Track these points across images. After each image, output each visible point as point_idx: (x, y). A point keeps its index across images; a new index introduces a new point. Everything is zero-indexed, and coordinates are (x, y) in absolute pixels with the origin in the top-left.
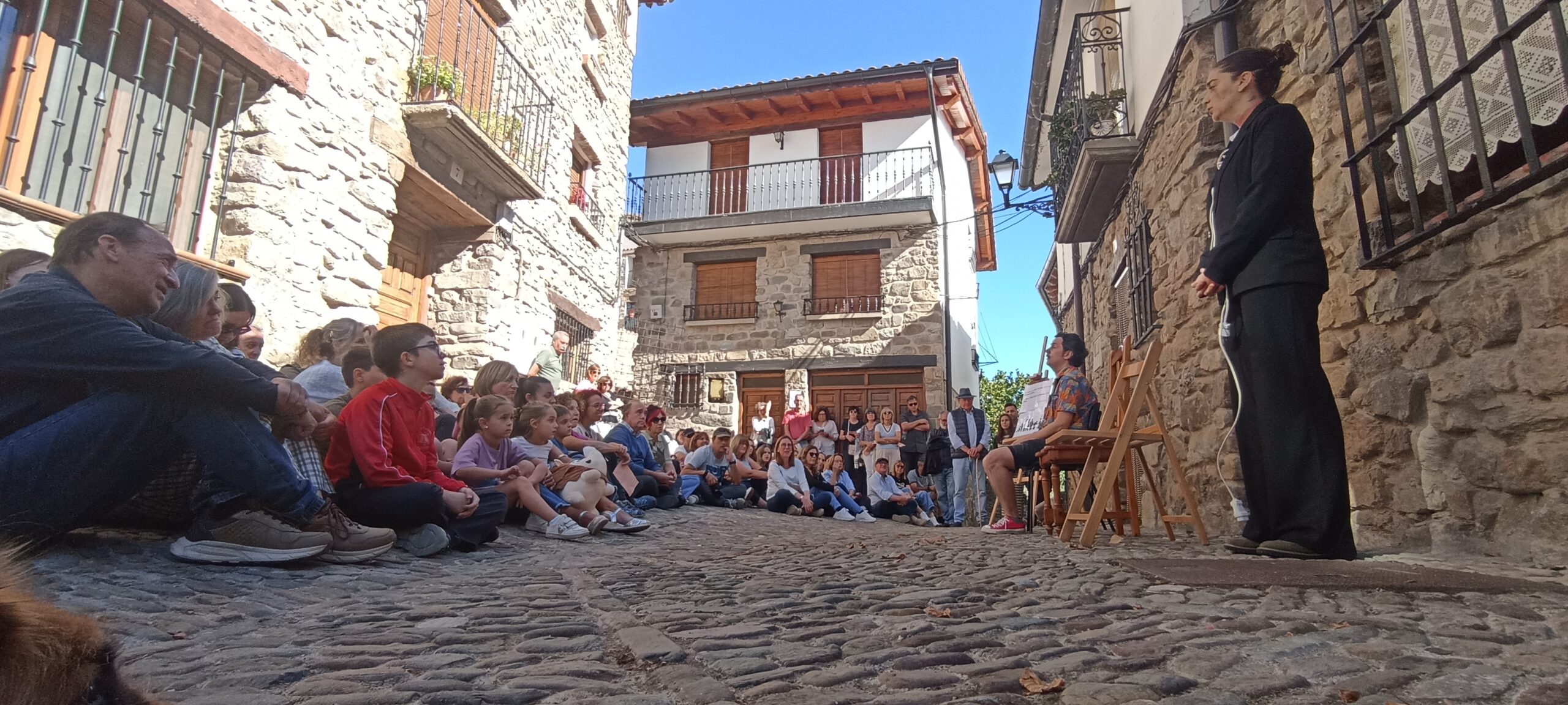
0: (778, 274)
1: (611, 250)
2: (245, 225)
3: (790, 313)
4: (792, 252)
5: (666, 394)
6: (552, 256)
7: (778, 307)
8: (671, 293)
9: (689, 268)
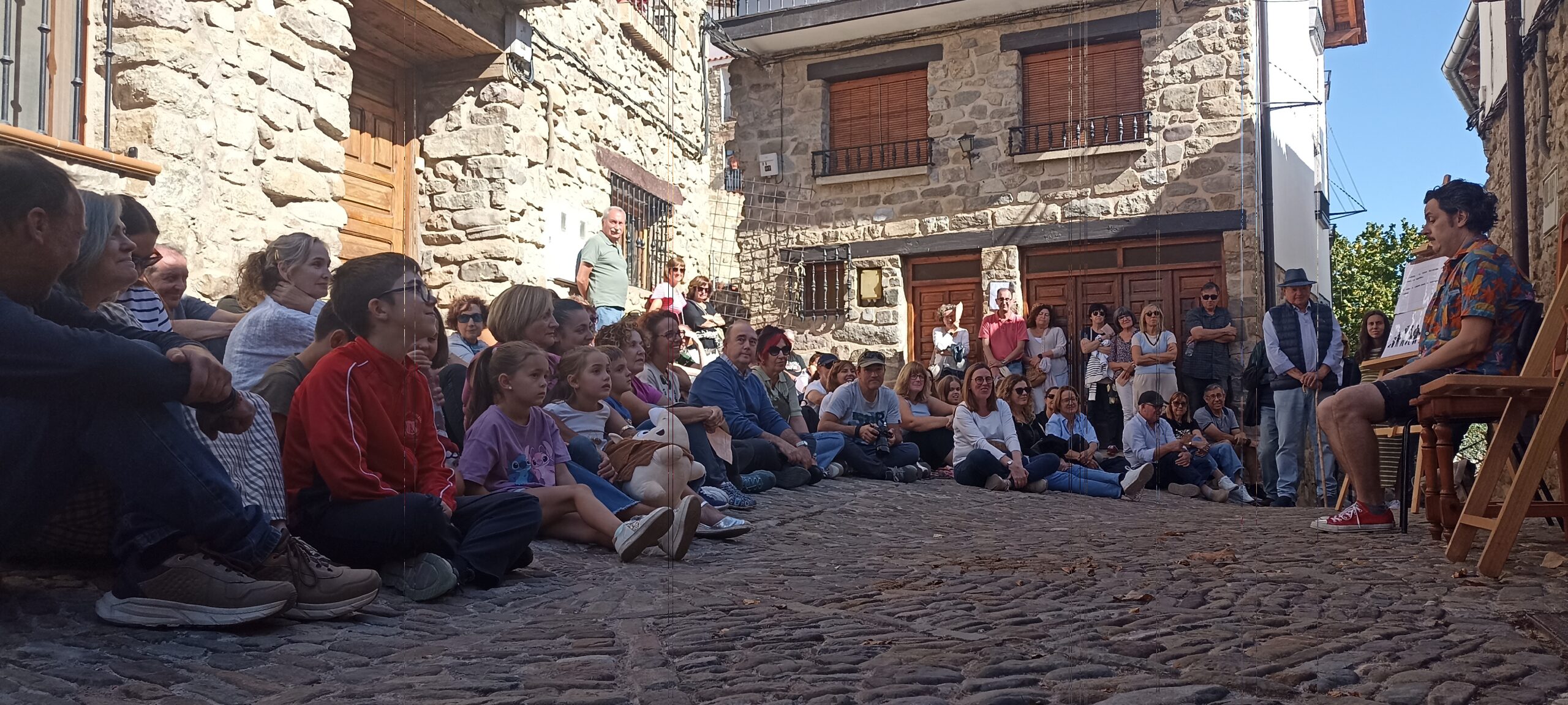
0: (965, 89)
1: (689, 69)
2: (143, 93)
3: (987, 153)
4: (987, 48)
5: (791, 295)
6: (597, 91)
7: (967, 144)
8: (792, 132)
9: (815, 88)
